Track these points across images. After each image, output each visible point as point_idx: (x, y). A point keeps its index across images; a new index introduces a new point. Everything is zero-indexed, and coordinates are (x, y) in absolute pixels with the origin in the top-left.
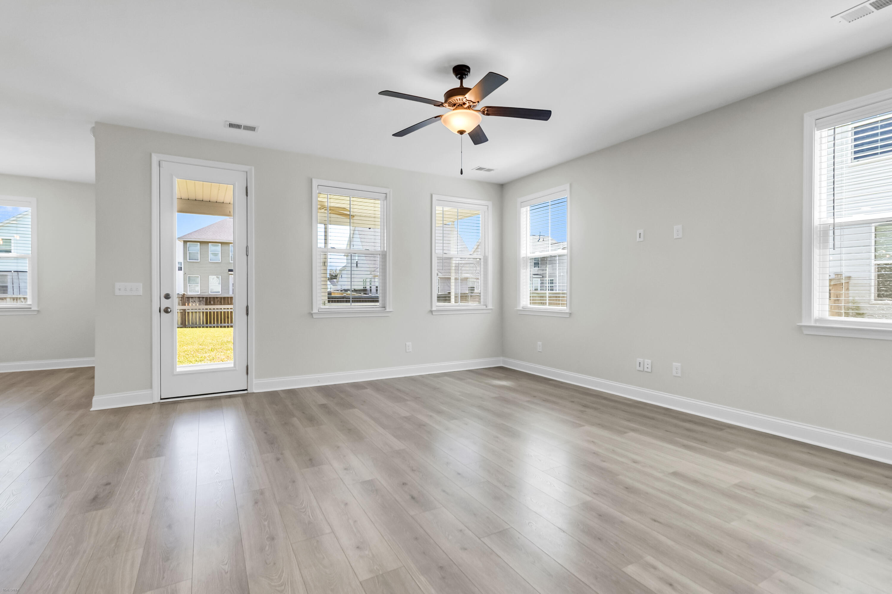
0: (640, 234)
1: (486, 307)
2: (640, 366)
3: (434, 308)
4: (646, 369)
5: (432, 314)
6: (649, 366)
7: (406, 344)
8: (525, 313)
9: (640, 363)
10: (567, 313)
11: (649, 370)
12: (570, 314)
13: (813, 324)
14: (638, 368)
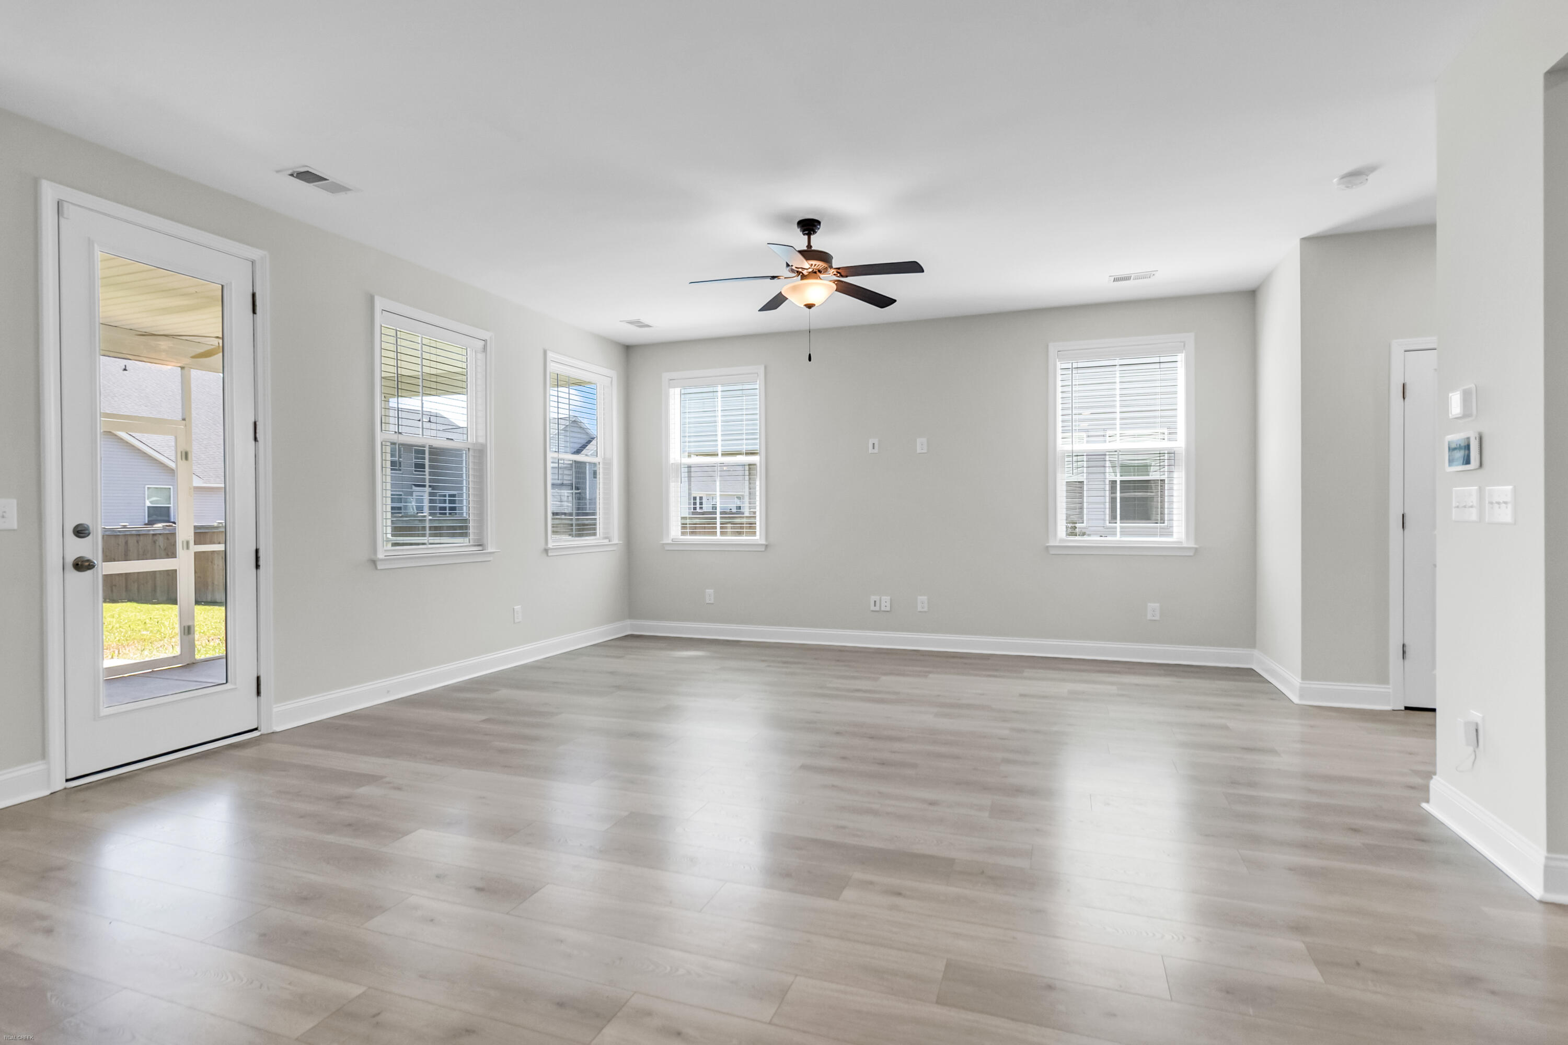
0: (874, 444)
1: (609, 542)
2: (875, 606)
3: (550, 545)
4: (883, 608)
5: (548, 555)
6: (888, 604)
7: (514, 609)
8: (677, 549)
9: (875, 601)
10: (762, 545)
11: (888, 609)
12: (766, 546)
13: (1057, 544)
14: (873, 608)
